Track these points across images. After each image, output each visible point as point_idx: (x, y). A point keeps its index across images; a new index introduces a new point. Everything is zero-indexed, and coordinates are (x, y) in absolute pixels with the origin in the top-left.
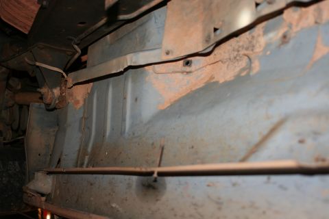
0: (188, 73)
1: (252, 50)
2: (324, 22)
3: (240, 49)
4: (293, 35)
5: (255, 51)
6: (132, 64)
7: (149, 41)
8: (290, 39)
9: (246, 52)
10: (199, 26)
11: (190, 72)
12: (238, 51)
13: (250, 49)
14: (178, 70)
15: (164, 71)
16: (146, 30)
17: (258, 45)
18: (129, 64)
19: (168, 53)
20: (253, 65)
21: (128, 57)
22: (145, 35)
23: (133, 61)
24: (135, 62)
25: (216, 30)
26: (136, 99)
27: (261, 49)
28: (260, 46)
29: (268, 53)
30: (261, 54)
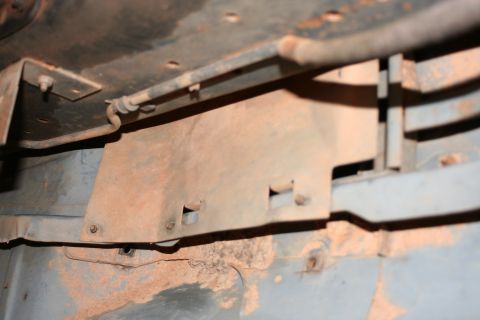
0: (125, 267)
1: (249, 262)
2: (392, 254)
3: (226, 252)
4: (330, 261)
5: (253, 265)
6: (26, 237)
7: (65, 194)
8: (322, 267)
9: (236, 262)
10: (158, 195)
11: (129, 267)
12: (222, 255)
13: (245, 258)
14: (108, 260)
15: (82, 257)
16: (62, 173)
17: (260, 257)
18: (20, 236)
19: (94, 231)
20: (246, 295)
21: (22, 221)
22: (60, 180)
23: (29, 230)
24: (33, 235)
25: (186, 211)
26: (26, 297)
27: (267, 266)
28: (264, 259)
29: (278, 279)
30: (263, 275)
